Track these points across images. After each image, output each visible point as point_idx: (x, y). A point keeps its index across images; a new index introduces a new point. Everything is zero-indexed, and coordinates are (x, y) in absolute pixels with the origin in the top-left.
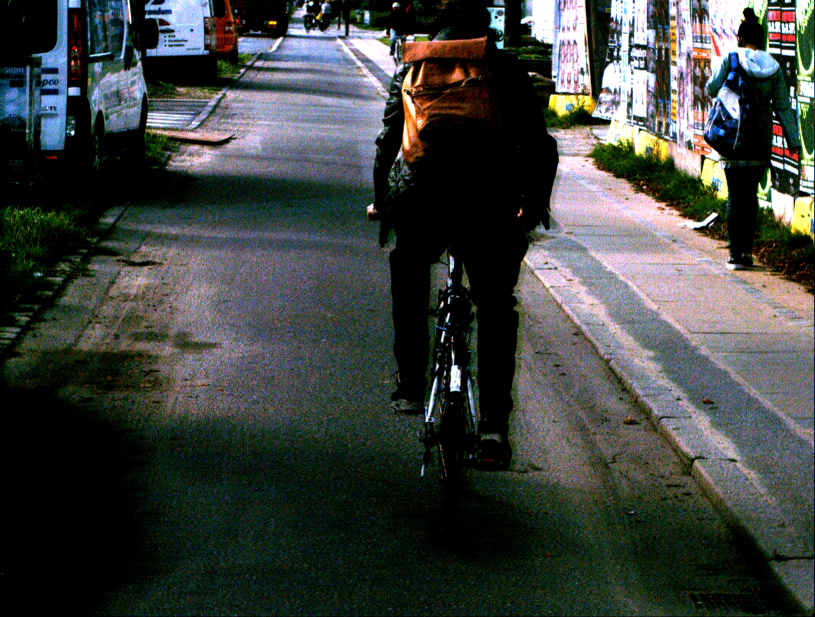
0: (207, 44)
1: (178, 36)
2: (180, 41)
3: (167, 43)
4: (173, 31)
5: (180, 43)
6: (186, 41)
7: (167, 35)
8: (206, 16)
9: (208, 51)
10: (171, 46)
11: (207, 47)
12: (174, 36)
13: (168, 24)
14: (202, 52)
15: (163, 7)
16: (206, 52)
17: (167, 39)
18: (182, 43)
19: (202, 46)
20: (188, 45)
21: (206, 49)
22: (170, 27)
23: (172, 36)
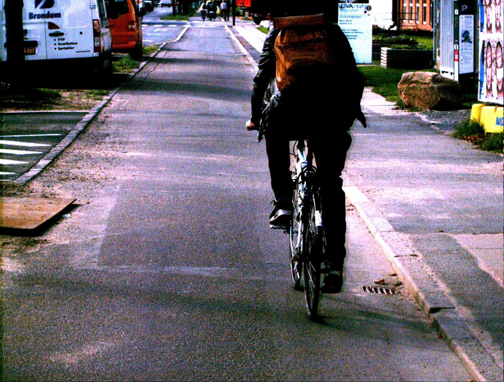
0: (96, 46)
1: (68, 38)
2: (69, 44)
3: (57, 46)
4: (62, 34)
5: (70, 46)
6: (76, 43)
7: (57, 38)
8: (94, 18)
9: (96, 53)
10: (61, 49)
11: (96, 49)
12: (64, 39)
13: (57, 27)
14: (92, 54)
15: (52, 10)
16: (96, 54)
17: (57, 42)
18: (72, 46)
19: (92, 49)
20: (77, 48)
21: (95, 51)
22: (60, 30)
23: (61, 40)
